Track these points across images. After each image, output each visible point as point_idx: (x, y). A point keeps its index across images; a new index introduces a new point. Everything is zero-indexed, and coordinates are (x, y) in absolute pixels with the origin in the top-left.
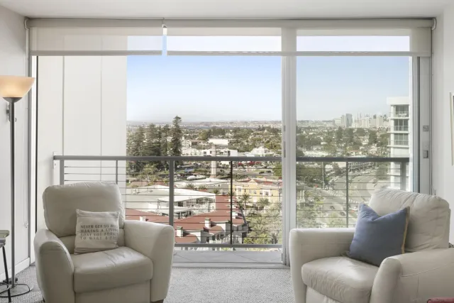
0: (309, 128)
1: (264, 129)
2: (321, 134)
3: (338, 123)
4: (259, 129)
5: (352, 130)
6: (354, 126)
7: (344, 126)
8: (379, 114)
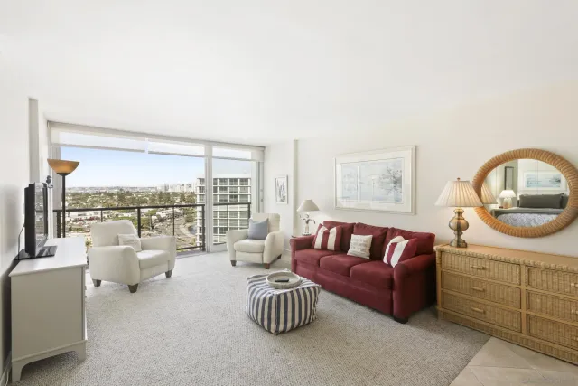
0: (138, 192)
1: (100, 193)
2: (148, 196)
3: (159, 188)
4: (96, 193)
5: (169, 193)
6: (170, 190)
7: (164, 191)
8: (186, 183)
